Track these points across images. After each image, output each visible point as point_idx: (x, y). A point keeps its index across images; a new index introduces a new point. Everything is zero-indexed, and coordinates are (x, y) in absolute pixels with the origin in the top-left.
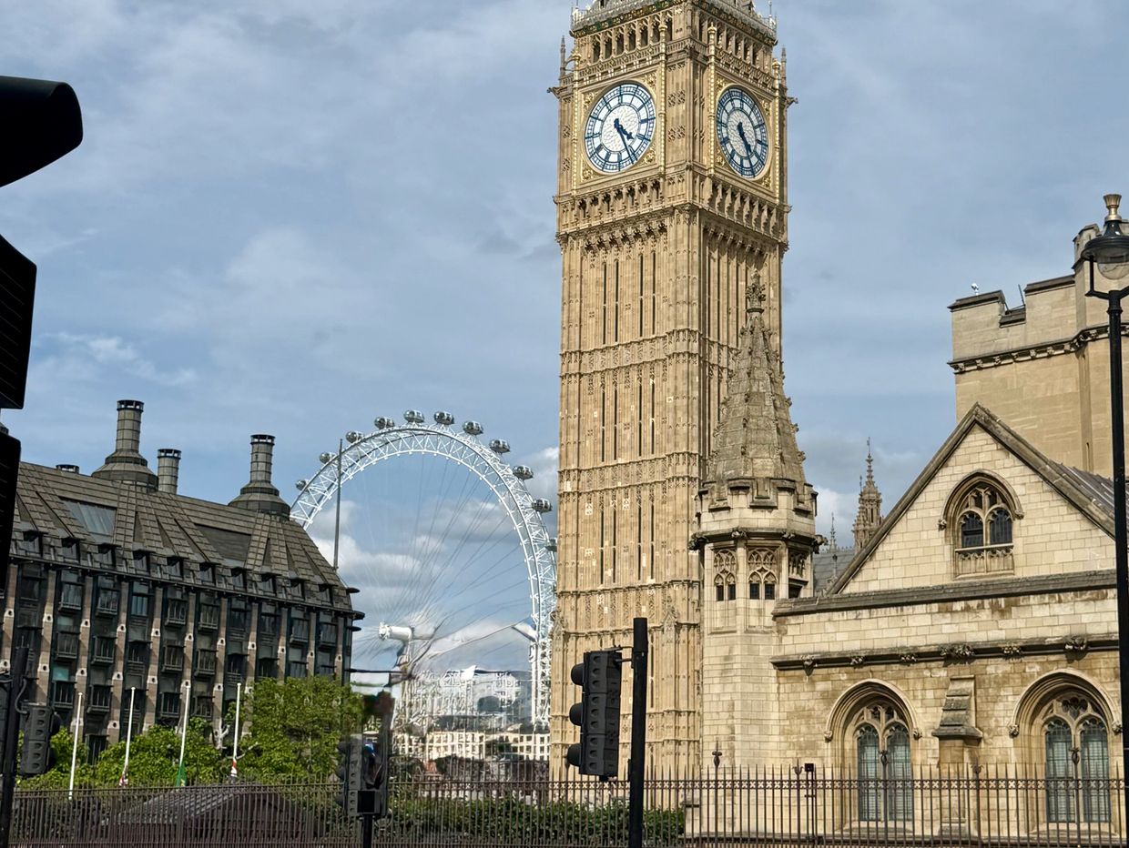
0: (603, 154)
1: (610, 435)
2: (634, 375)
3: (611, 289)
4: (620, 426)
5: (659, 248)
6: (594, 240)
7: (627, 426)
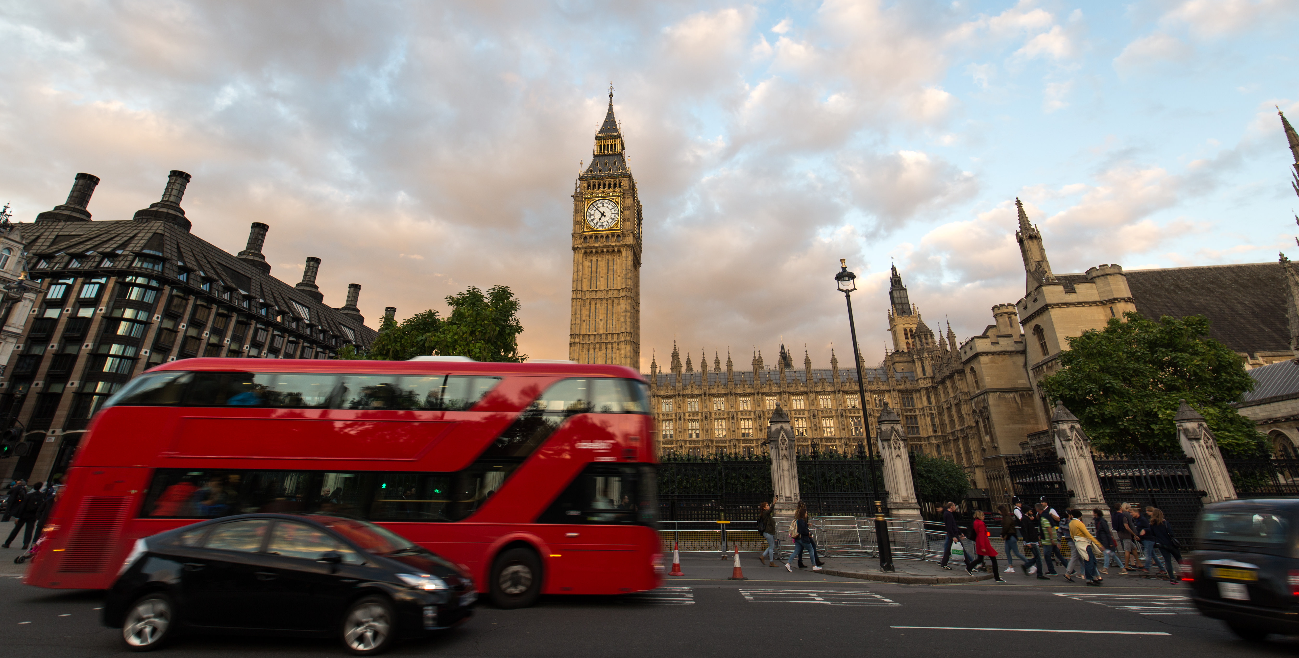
0: (595, 222)
1: (592, 322)
2: (604, 301)
3: (594, 269)
4: (597, 320)
5: (616, 257)
6: (588, 251)
7: (601, 320)
